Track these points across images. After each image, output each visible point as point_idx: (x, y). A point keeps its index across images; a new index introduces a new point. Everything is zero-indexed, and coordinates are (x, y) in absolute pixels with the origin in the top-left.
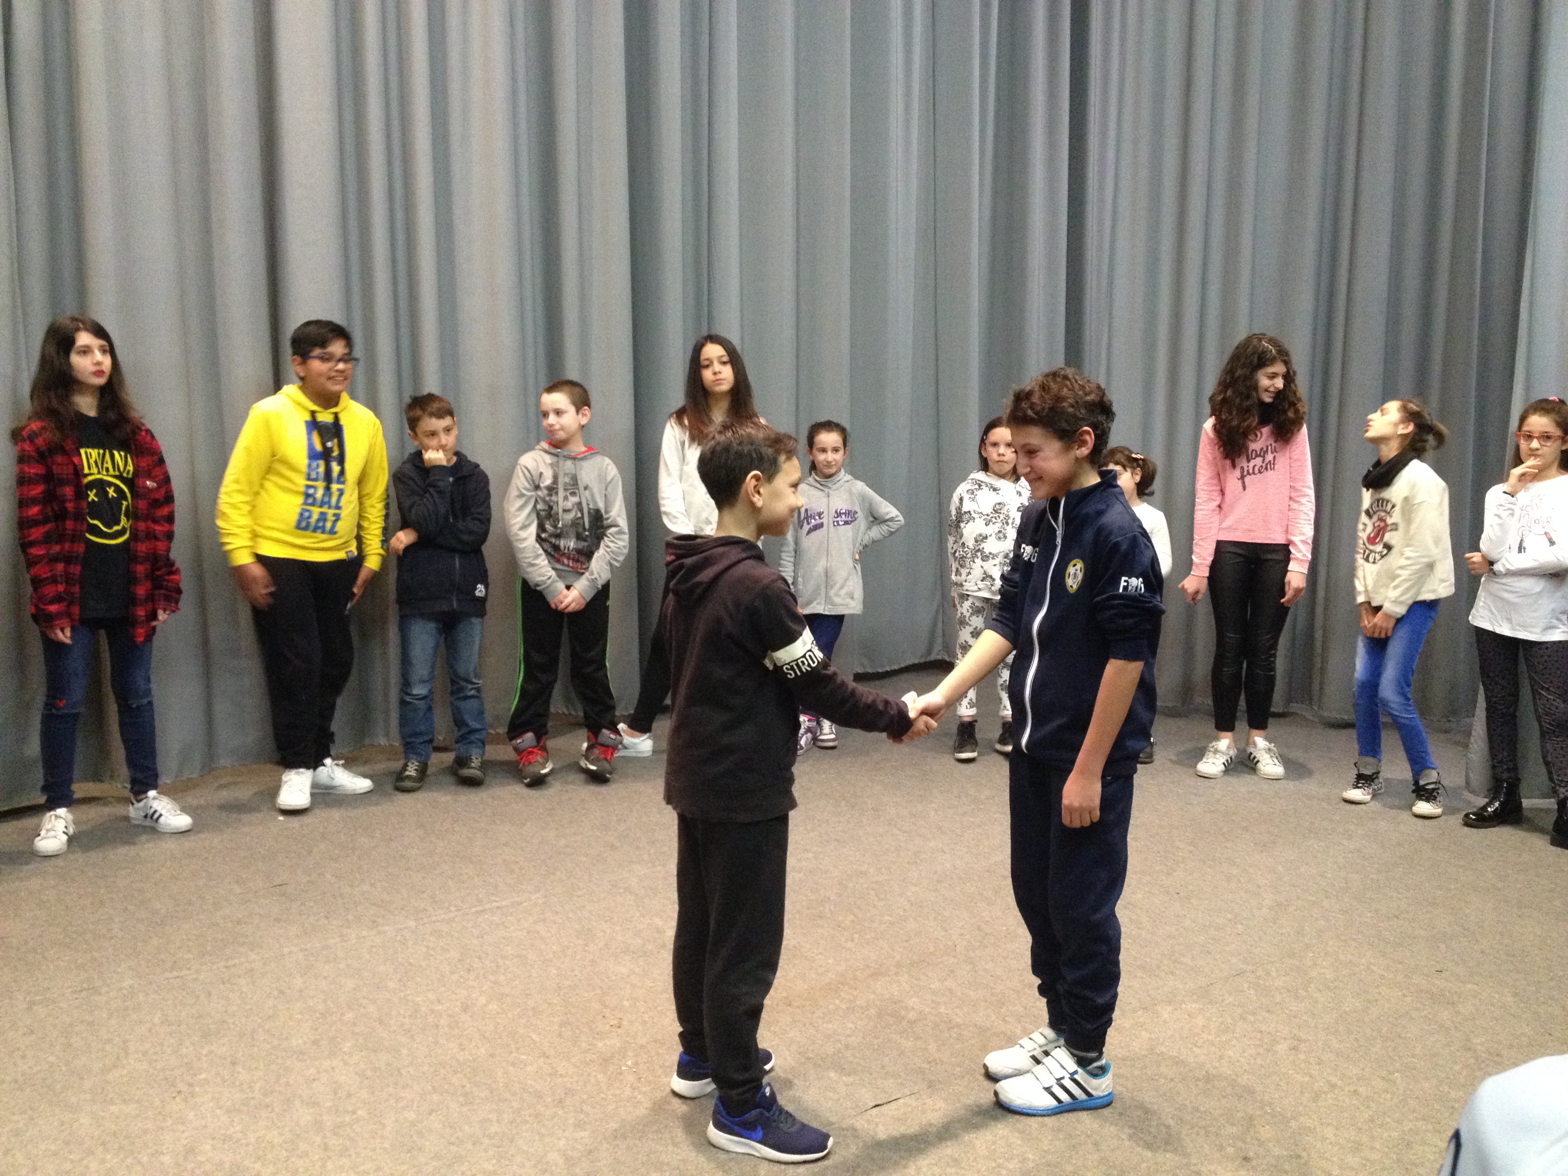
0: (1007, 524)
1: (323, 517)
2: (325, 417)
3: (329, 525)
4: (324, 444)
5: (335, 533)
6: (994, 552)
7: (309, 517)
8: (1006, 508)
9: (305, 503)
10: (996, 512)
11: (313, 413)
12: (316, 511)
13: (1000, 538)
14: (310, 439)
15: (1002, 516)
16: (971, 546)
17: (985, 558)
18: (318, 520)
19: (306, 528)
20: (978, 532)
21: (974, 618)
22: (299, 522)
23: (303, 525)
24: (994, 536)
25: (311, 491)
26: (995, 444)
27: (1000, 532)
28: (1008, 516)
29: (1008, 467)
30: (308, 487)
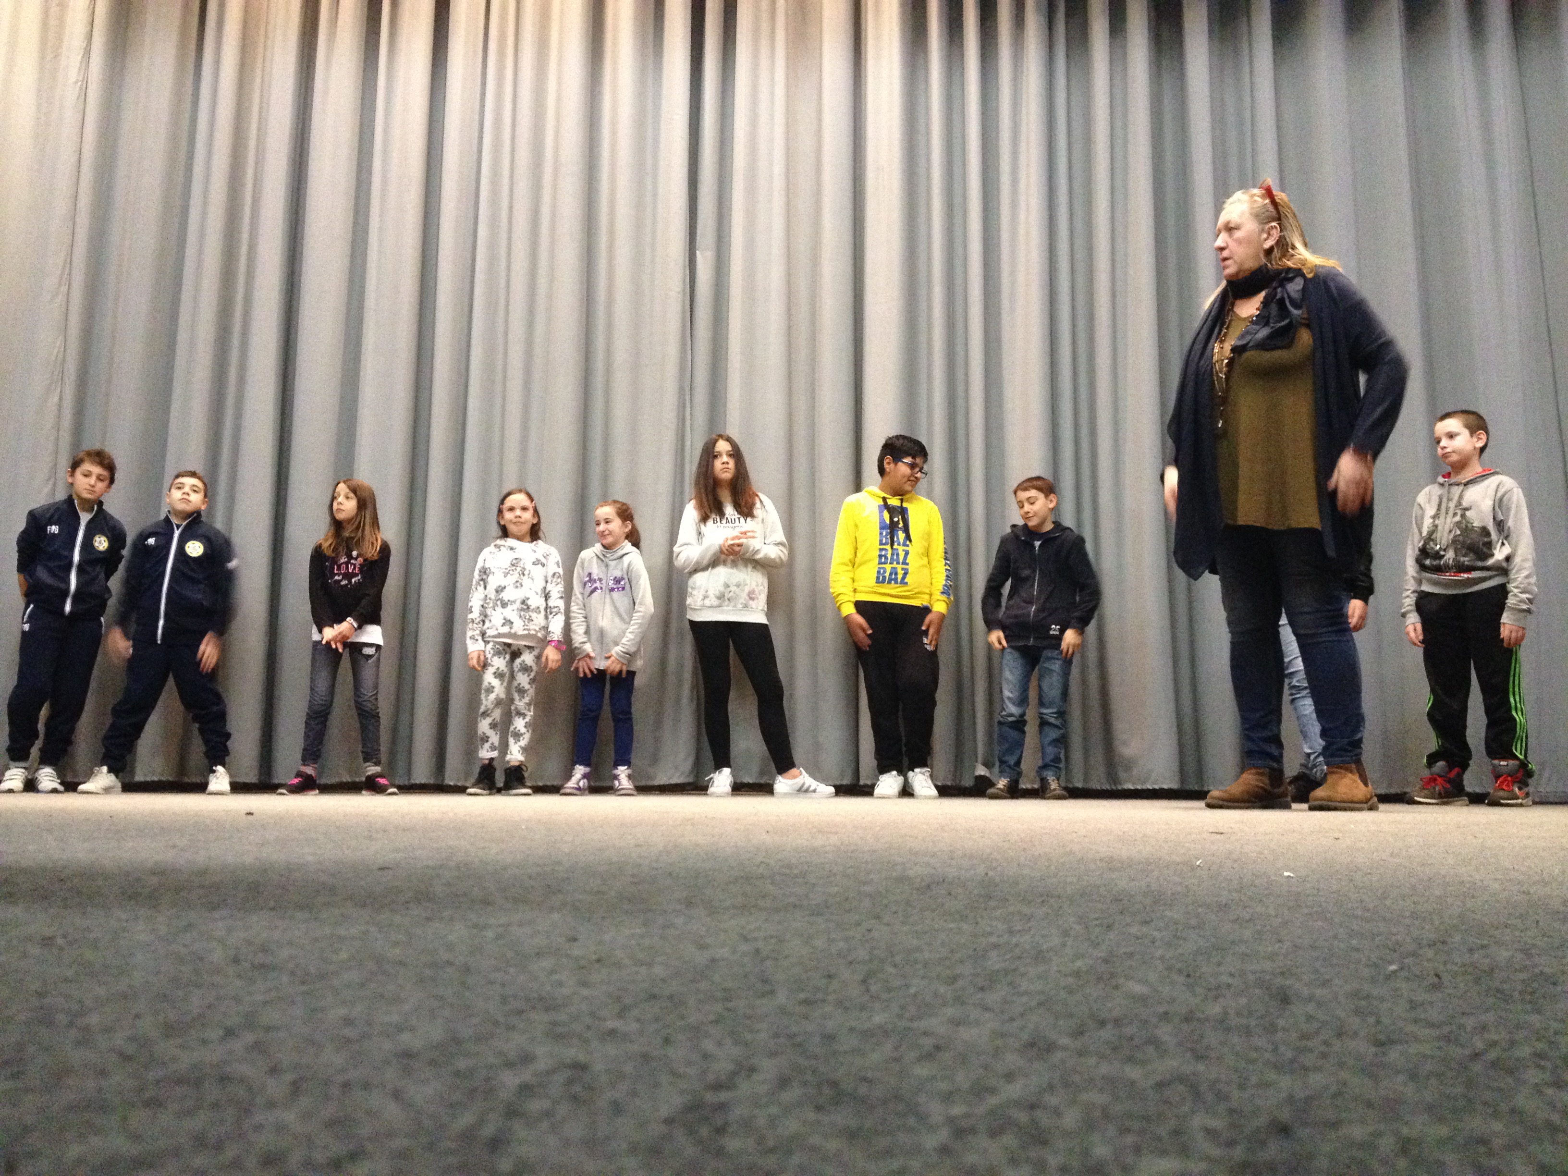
0: (524, 575)
1: (894, 572)
2: (894, 502)
3: (900, 577)
4: (891, 519)
5: (907, 583)
6: (512, 599)
7: (885, 572)
8: (522, 562)
9: (880, 563)
10: (513, 565)
11: (884, 499)
12: (888, 567)
13: (517, 587)
14: (881, 516)
15: (519, 569)
16: (493, 597)
17: (504, 605)
18: (891, 574)
19: (883, 582)
20: (498, 584)
21: (496, 659)
22: (878, 578)
23: (881, 580)
24: (512, 585)
25: (883, 553)
26: (511, 509)
27: (517, 582)
28: (524, 568)
29: (526, 528)
30: (881, 550)
